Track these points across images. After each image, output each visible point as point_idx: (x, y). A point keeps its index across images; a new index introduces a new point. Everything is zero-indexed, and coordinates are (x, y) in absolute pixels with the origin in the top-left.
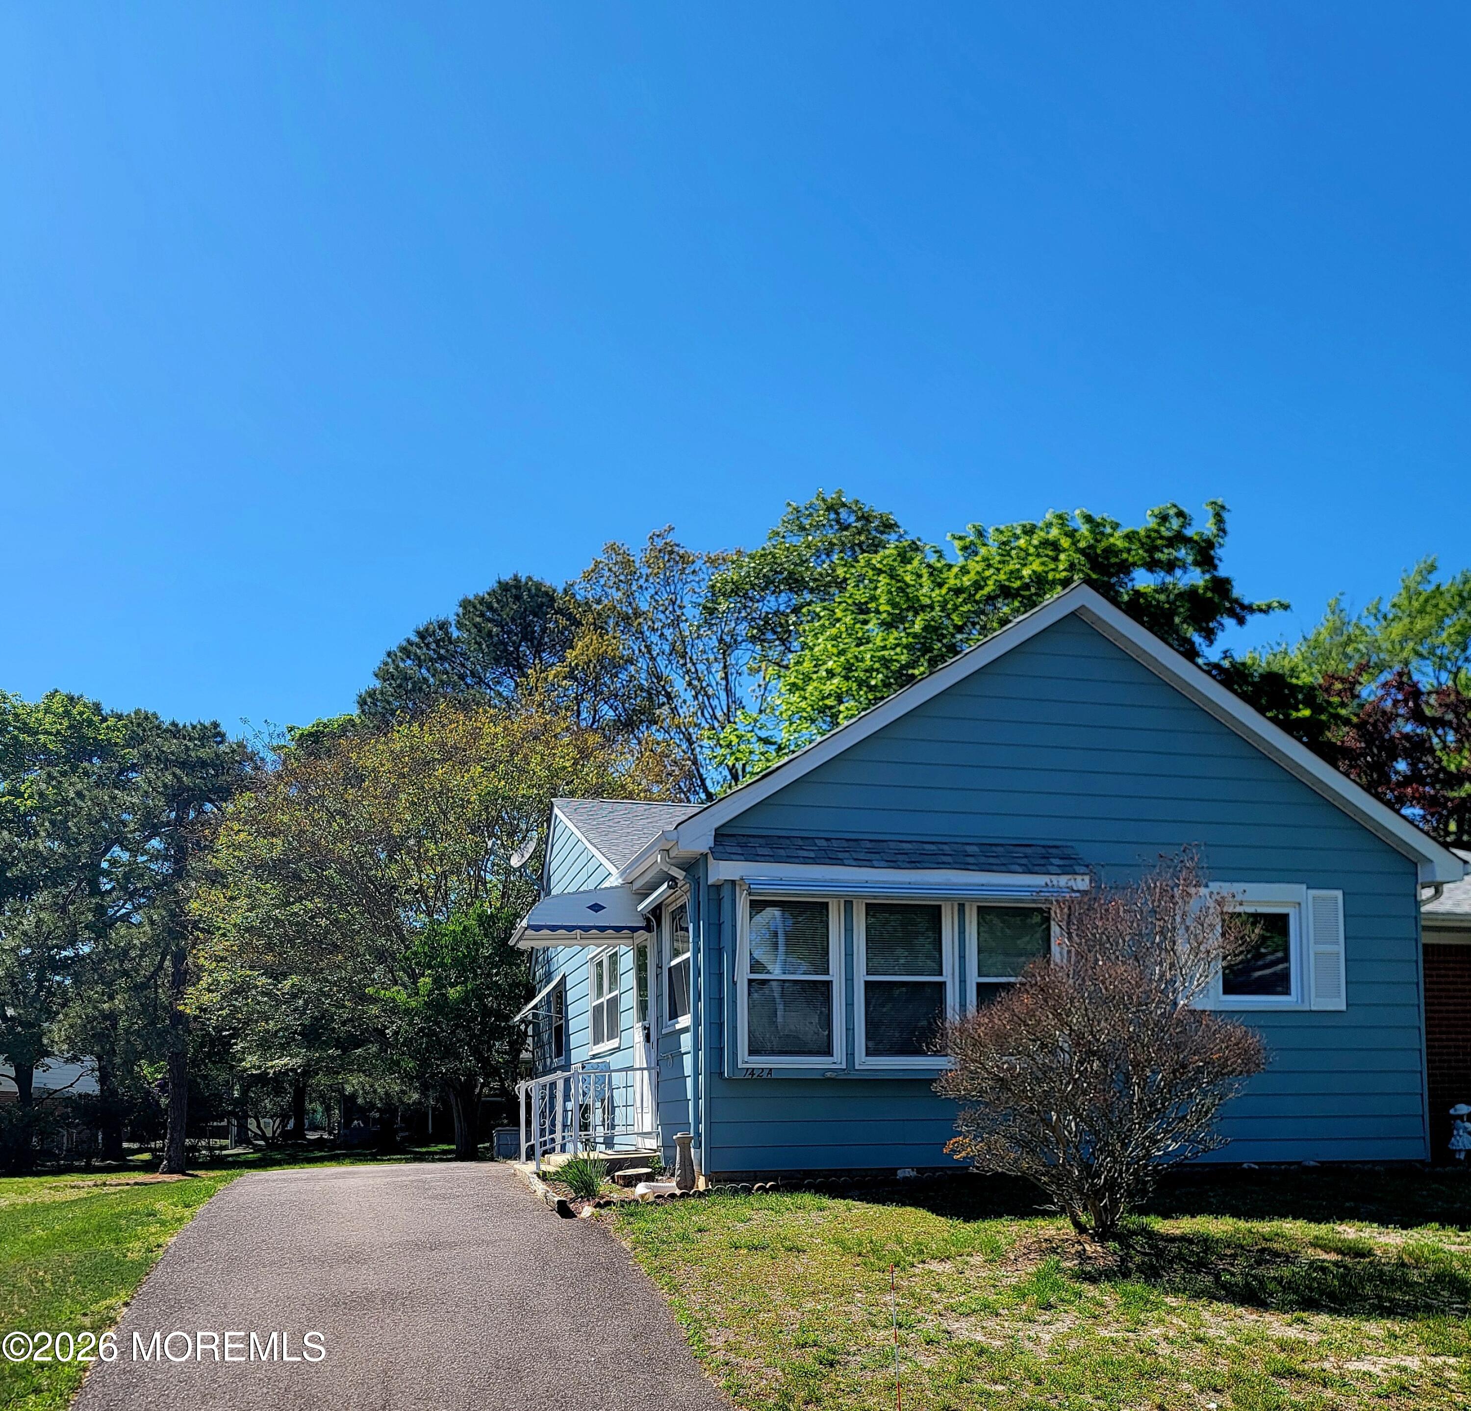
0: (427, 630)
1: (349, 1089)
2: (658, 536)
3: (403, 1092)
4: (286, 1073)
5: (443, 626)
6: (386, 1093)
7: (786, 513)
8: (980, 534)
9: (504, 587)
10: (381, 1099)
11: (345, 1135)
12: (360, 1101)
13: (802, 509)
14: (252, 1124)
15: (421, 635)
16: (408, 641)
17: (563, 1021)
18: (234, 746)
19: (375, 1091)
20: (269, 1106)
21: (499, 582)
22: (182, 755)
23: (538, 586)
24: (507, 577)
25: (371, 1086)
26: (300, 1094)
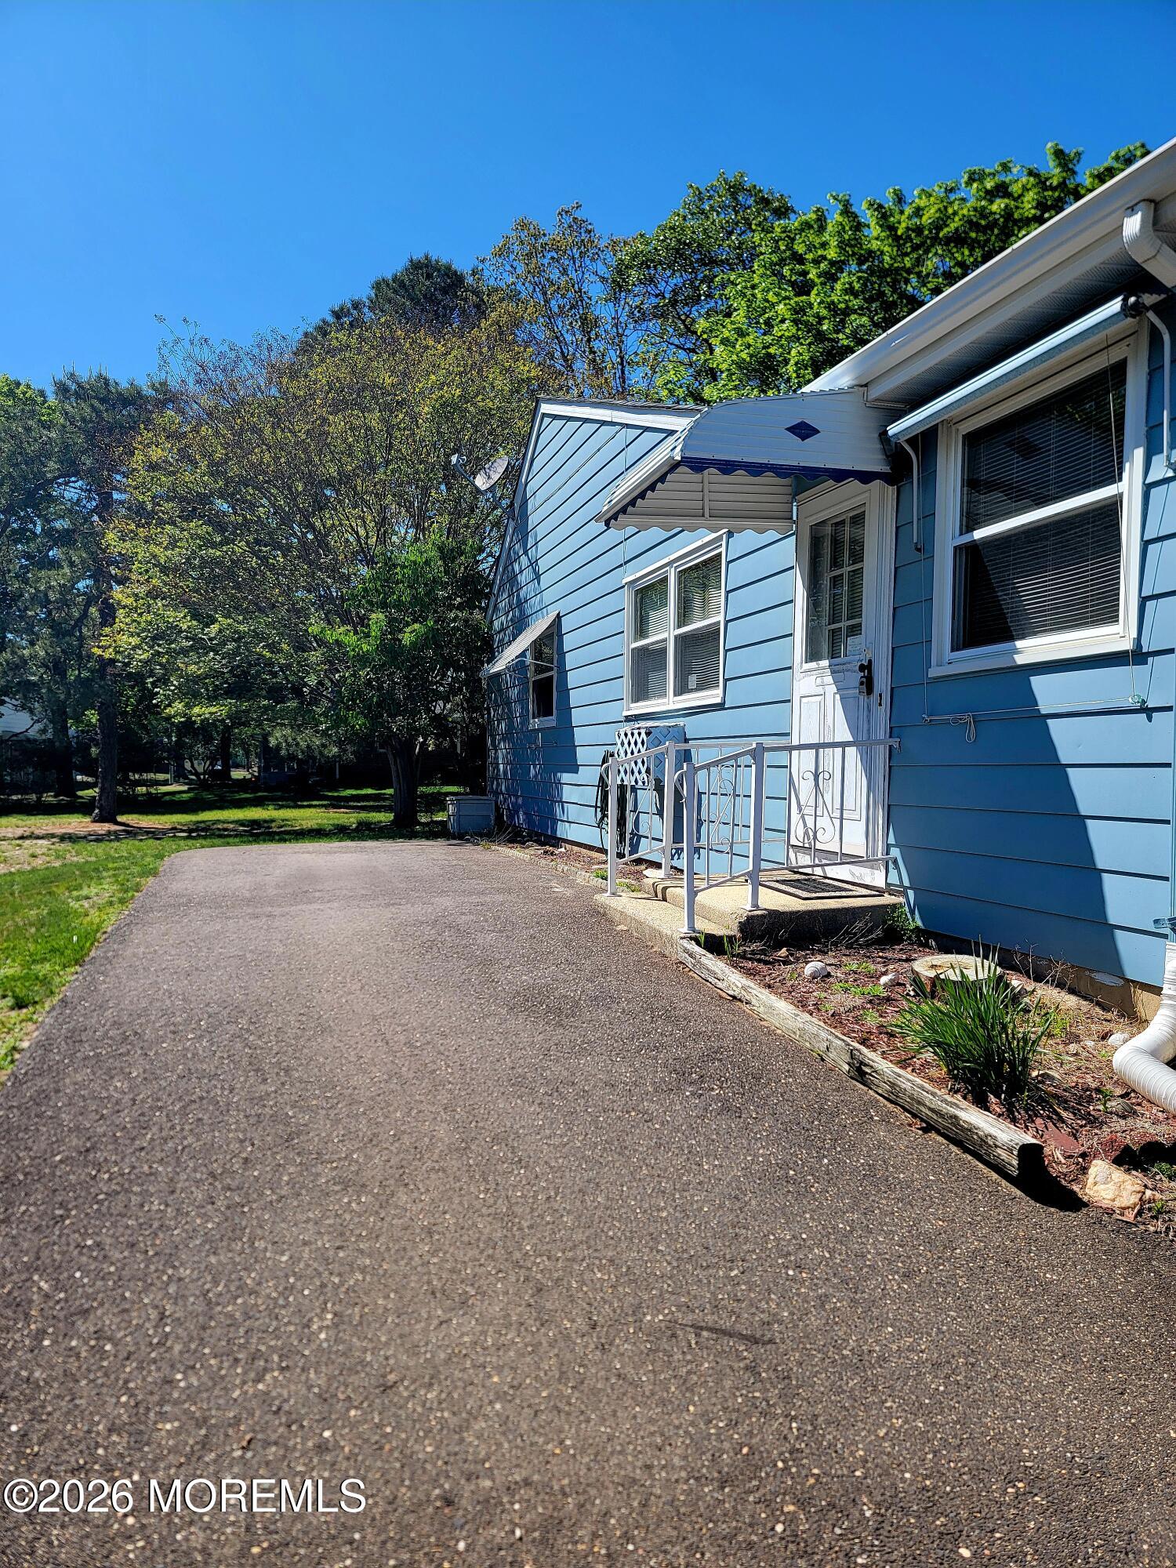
0: (342, 309)
1: (273, 742)
2: (567, 212)
3: (324, 746)
4: (214, 724)
5: (356, 305)
6: (308, 747)
7: (689, 196)
8: (900, 199)
9: (416, 266)
10: (303, 752)
11: (265, 778)
12: (283, 752)
13: (702, 190)
14: (188, 765)
15: (337, 315)
16: (324, 321)
17: (554, 673)
18: (157, 385)
19: (297, 744)
20: (201, 750)
21: (411, 261)
22: (102, 391)
23: (448, 268)
24: (418, 256)
25: (294, 739)
26: (226, 742)
